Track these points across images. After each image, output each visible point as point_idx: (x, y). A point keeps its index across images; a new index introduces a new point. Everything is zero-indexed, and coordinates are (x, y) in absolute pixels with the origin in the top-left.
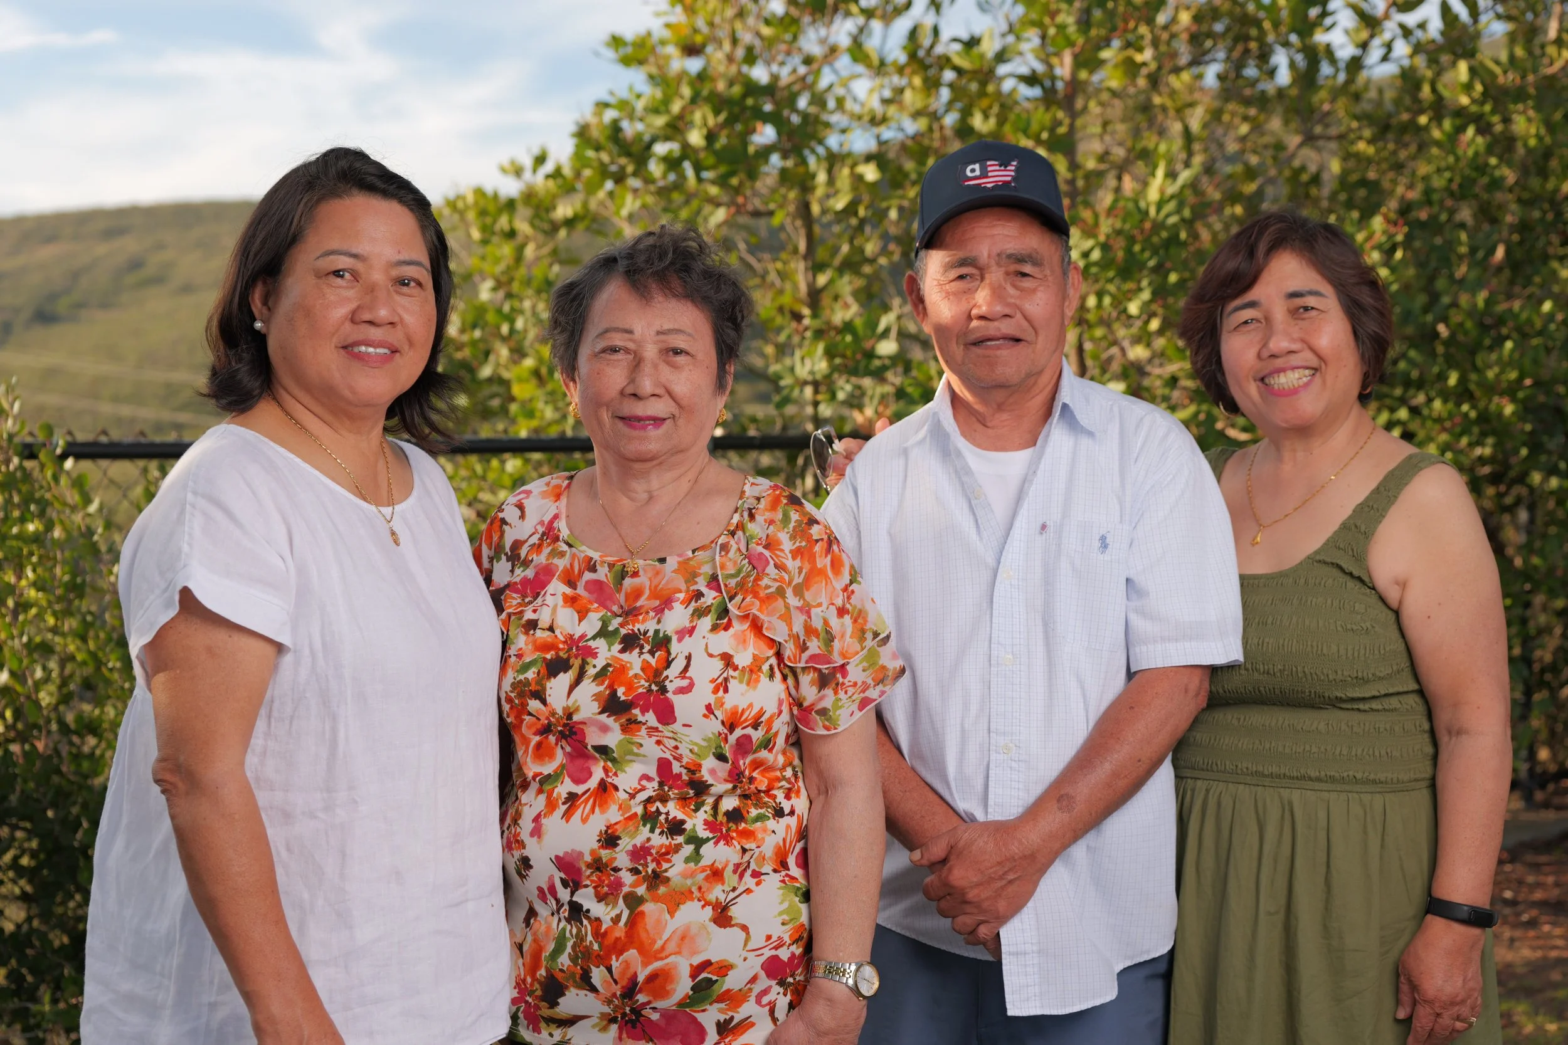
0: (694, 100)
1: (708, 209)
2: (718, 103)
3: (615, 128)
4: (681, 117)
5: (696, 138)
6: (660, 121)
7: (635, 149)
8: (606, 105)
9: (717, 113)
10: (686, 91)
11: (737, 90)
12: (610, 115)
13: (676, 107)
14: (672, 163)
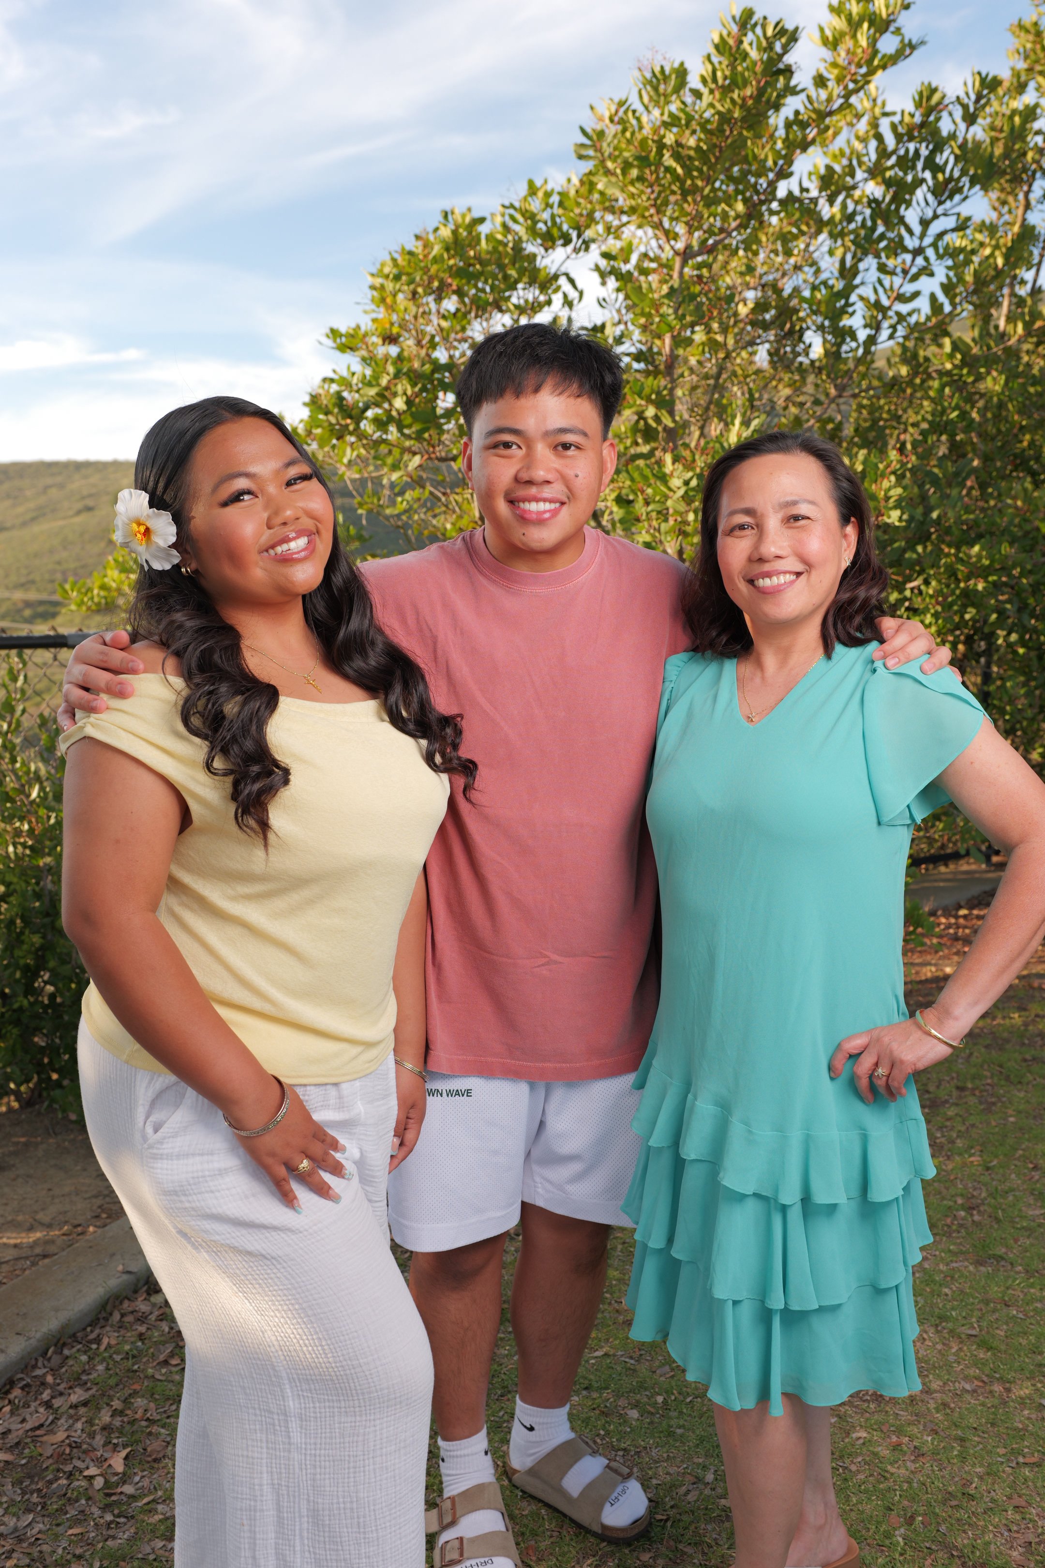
0: (397, 375)
1: (406, 457)
2: (414, 377)
3: (340, 398)
4: (387, 388)
5: (399, 403)
6: (372, 392)
7: (354, 413)
8: (332, 380)
9: (414, 385)
10: (391, 369)
11: (428, 368)
12: (334, 388)
13: (384, 381)
14: (381, 424)
